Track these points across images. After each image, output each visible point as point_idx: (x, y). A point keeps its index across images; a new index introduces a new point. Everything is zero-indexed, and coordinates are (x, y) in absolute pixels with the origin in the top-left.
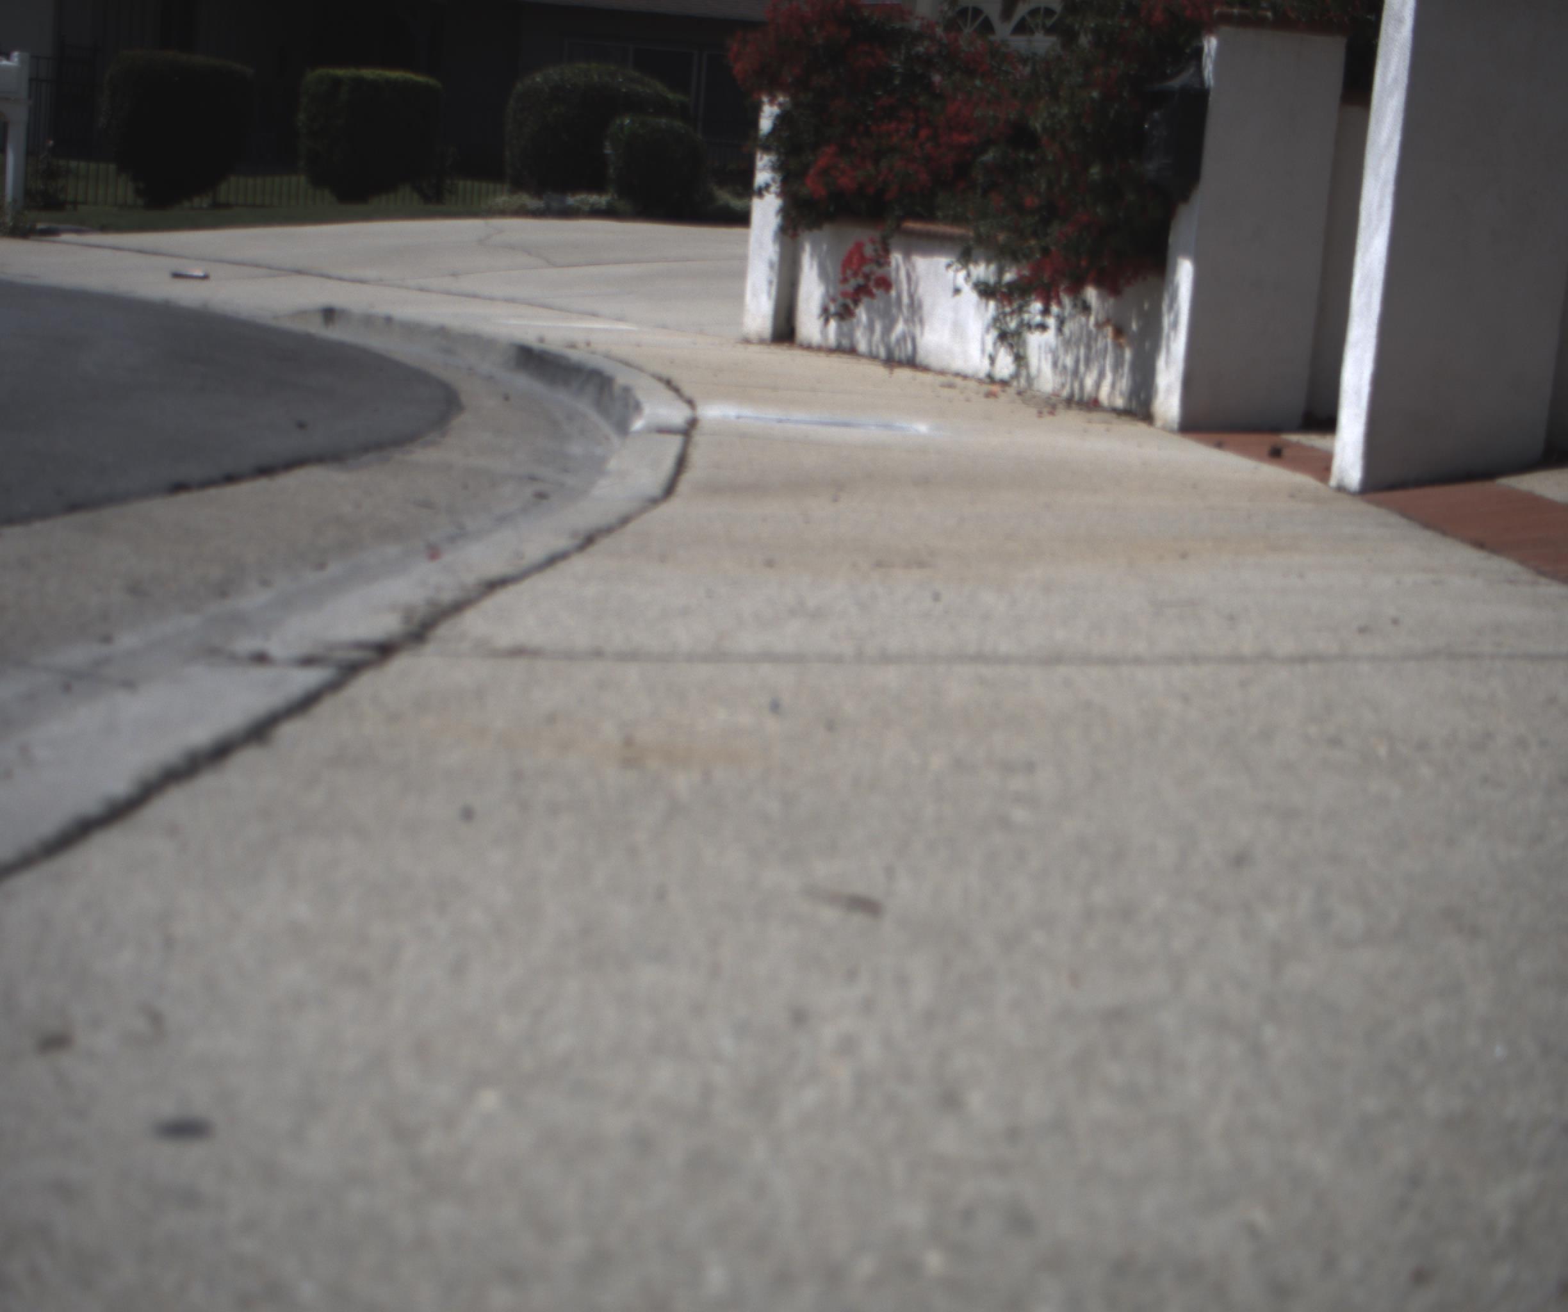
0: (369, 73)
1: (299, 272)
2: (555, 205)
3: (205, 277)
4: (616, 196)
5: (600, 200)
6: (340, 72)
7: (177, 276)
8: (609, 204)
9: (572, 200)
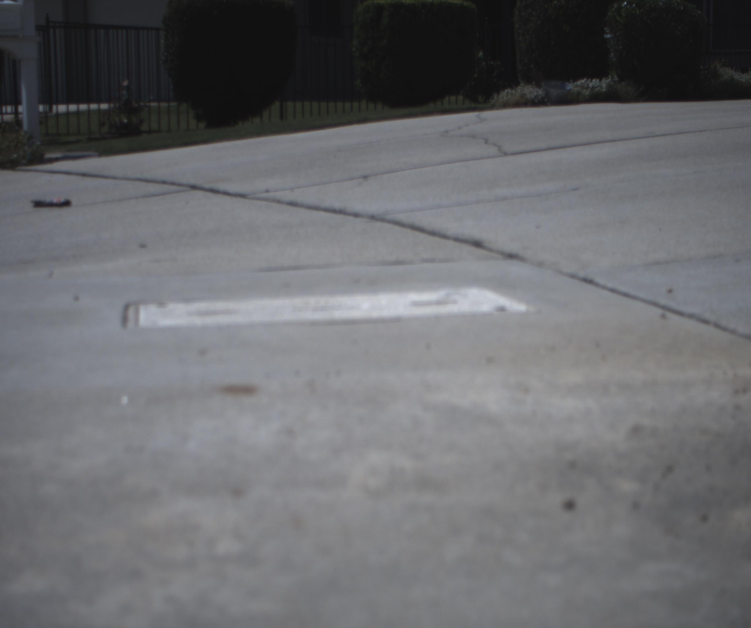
1: (194, 187)
2: (554, 92)
4: (616, 78)
5: (601, 84)
7: (39, 204)
8: (609, 86)
9: (570, 86)
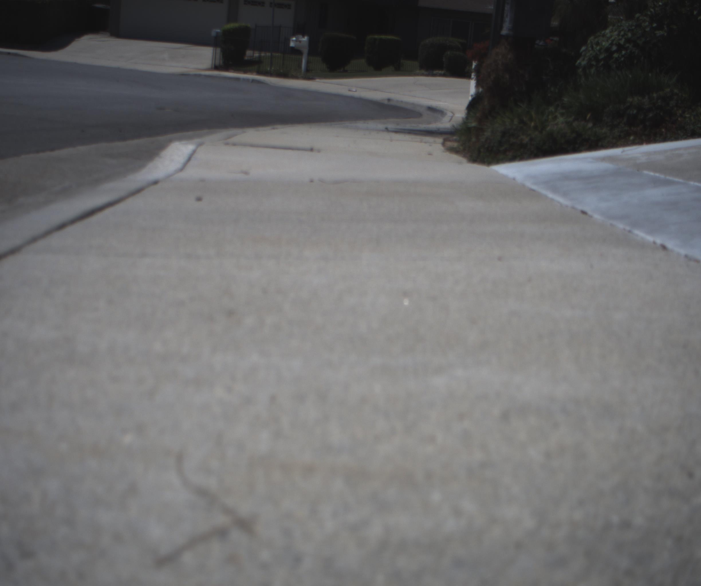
0: (383, 37)
2: (431, 73)
3: (356, 91)
4: (446, 71)
5: (442, 72)
6: (376, 37)
9: (435, 72)
